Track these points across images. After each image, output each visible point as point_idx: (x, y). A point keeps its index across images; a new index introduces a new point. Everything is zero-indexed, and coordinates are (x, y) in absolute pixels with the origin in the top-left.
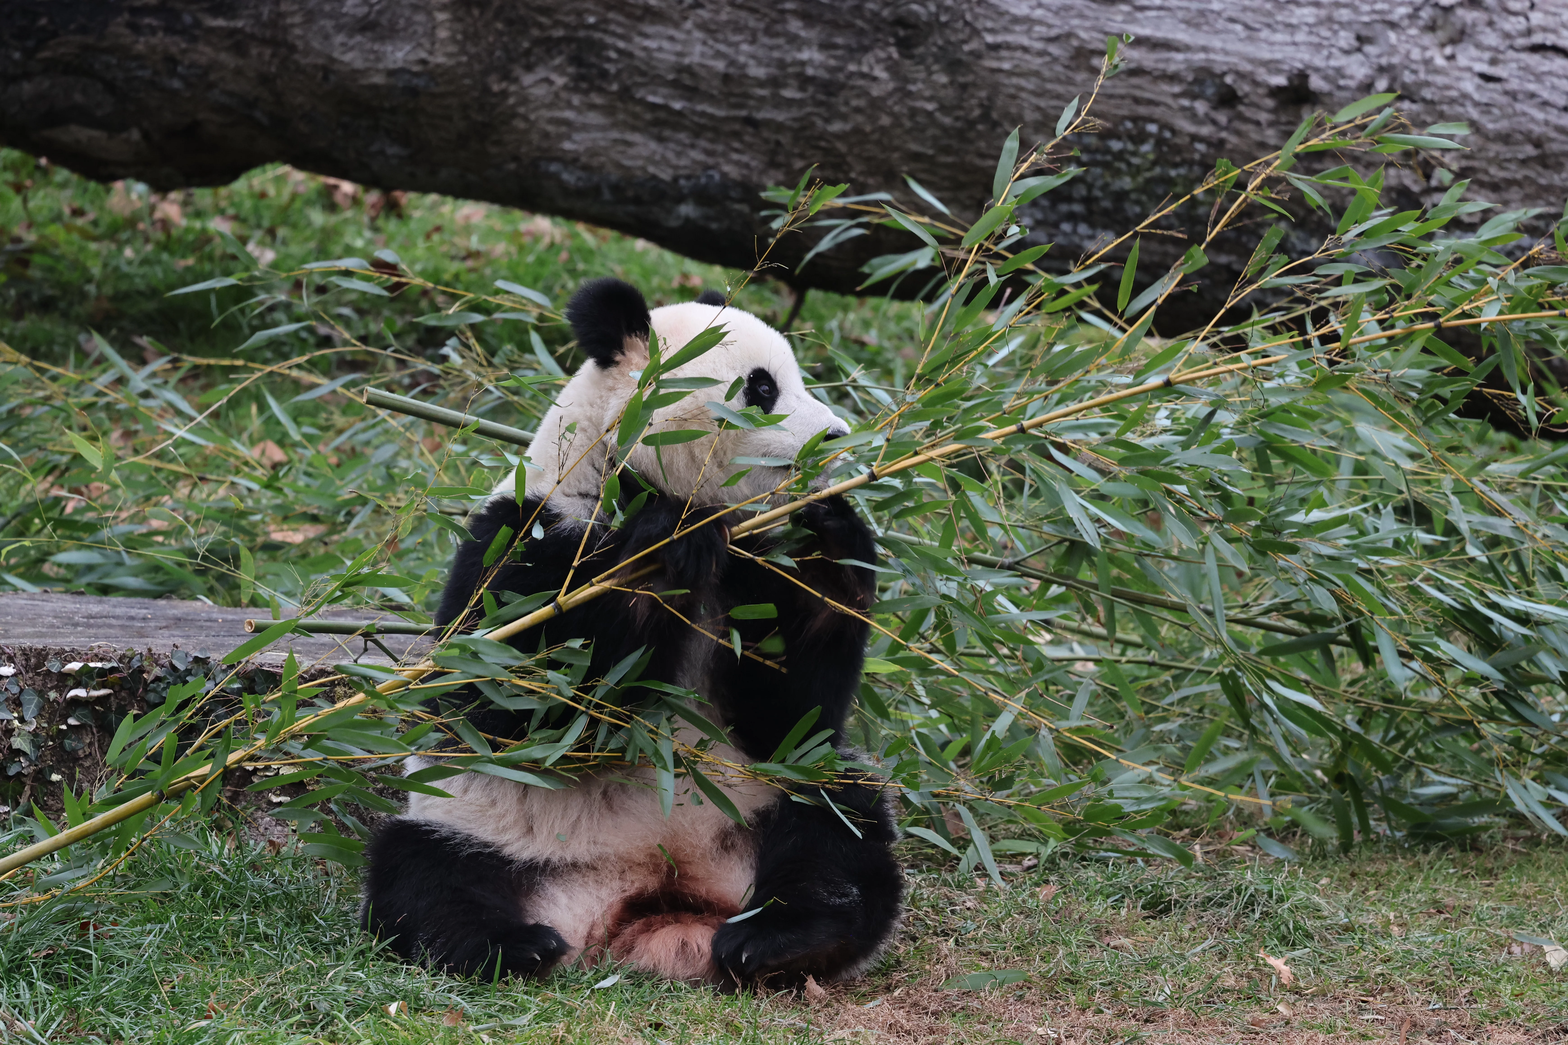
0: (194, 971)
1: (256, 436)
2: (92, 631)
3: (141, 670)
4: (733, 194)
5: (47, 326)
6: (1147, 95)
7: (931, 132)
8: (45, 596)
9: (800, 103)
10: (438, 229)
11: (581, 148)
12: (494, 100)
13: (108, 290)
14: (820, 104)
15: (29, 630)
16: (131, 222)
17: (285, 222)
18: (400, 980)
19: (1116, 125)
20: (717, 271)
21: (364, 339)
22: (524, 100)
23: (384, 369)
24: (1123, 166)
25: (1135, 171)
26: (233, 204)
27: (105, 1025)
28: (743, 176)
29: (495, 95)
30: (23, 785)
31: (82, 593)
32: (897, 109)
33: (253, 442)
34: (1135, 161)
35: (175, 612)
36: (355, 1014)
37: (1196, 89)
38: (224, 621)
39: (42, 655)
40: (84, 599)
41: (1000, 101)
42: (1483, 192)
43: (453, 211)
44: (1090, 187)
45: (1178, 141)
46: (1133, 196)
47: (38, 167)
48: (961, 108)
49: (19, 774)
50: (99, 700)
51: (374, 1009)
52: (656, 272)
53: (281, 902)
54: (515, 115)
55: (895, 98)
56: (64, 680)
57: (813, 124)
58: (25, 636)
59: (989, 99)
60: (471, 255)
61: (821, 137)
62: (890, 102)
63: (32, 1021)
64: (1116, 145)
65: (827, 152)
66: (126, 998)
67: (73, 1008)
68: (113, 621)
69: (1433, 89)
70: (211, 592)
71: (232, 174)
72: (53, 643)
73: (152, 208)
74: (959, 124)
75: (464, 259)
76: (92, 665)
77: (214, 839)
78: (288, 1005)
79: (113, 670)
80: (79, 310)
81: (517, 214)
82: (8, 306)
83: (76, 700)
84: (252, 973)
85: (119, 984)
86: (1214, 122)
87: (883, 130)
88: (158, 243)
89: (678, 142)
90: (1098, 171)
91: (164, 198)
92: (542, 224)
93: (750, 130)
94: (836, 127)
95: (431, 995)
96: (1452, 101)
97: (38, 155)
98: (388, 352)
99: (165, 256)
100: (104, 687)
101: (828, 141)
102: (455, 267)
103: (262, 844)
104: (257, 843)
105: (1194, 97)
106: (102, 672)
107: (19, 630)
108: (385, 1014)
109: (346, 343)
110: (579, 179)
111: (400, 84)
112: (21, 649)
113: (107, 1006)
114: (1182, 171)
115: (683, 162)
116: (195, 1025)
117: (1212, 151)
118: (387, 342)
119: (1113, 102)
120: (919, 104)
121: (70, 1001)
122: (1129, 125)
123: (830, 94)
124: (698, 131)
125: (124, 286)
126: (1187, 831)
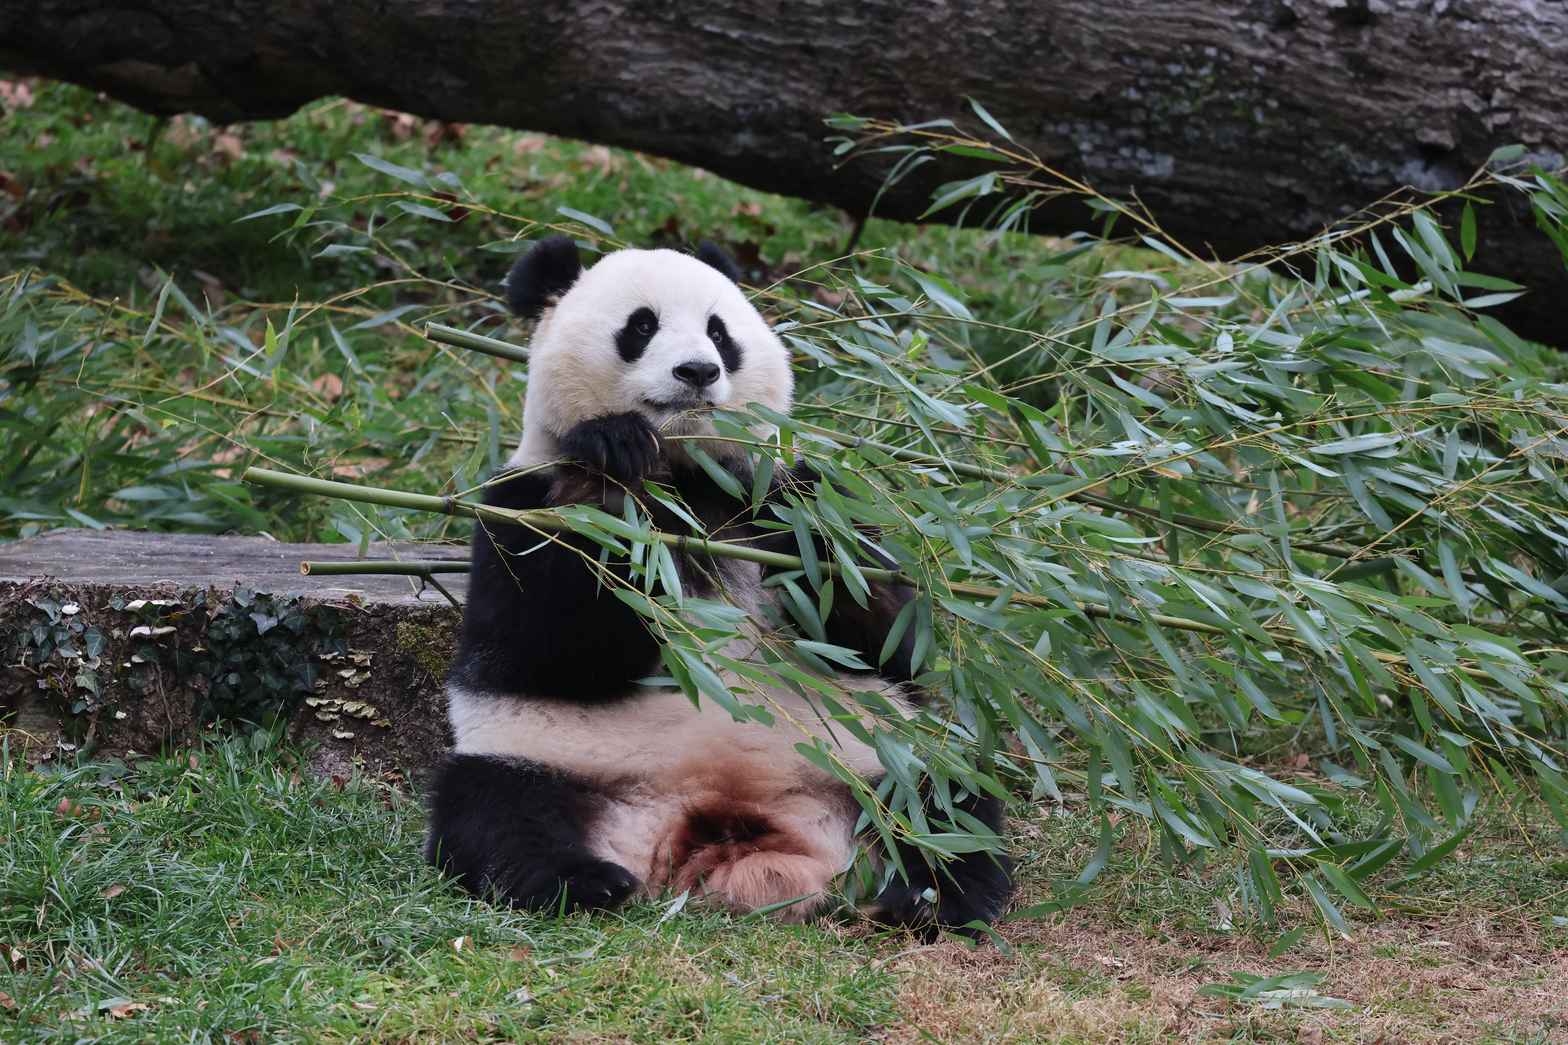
0: (260, 908)
1: (317, 369)
2: (155, 568)
3: (204, 608)
4: (791, 123)
5: (108, 260)
6: (1205, 18)
7: (989, 58)
8: (108, 534)
9: (857, 30)
10: (497, 159)
11: (639, 78)
12: (550, 31)
13: (169, 224)
14: (877, 31)
15: (92, 567)
16: (191, 155)
17: (344, 155)
18: (465, 916)
19: (1175, 49)
20: (776, 201)
21: (423, 271)
22: (581, 31)
23: (444, 300)
24: (1182, 90)
25: (1194, 95)
26: (291, 137)
27: (172, 963)
28: (801, 104)
29: (553, 25)
30: (88, 723)
31: (144, 530)
32: (954, 35)
33: (314, 375)
34: (1194, 84)
35: (237, 548)
36: (420, 950)
37: (1255, 12)
38: (287, 557)
39: (105, 593)
40: (147, 536)
41: (1058, 25)
42: (1544, 111)
43: (512, 141)
44: (1149, 112)
45: (1237, 64)
46: (1192, 120)
47: (97, 102)
48: (1019, 34)
49: (84, 712)
50: (162, 636)
51: (440, 944)
52: (715, 201)
53: (346, 837)
54: (572, 46)
55: (953, 24)
56: (128, 618)
57: (870, 51)
58: (88, 574)
59: (1047, 24)
60: (530, 185)
61: (879, 65)
62: (947, 29)
63: (100, 959)
64: (1175, 69)
65: (884, 79)
66: (193, 935)
67: (140, 946)
68: (176, 558)
69: (1494, 9)
70: (273, 527)
71: (291, 108)
72: (115, 581)
73: (212, 142)
74: (1017, 50)
75: (524, 189)
76: (155, 602)
77: (279, 776)
78: (354, 941)
79: (176, 607)
80: (138, 244)
81: (576, 144)
82: (69, 241)
83: (140, 637)
84: (318, 908)
85: (186, 921)
86: (1273, 45)
87: (940, 56)
88: (217, 176)
89: (736, 71)
90: (1156, 95)
91: (223, 132)
92: (601, 153)
93: (808, 58)
94: (894, 54)
95: (496, 930)
96: (1512, 21)
97: (98, 90)
98: (449, 284)
99: (224, 190)
100: (168, 625)
101: (885, 68)
102: (514, 197)
103: (326, 780)
104: (321, 780)
105: (1253, 20)
106: (165, 610)
107: (82, 568)
108: (451, 949)
109: (406, 275)
110: (637, 109)
111: (457, 16)
112: (84, 587)
113: (173, 943)
114: (1241, 94)
115: (740, 91)
116: (263, 961)
117: (1271, 73)
118: (447, 274)
119: (1171, 25)
120: (976, 30)
121: (137, 938)
122: (1188, 48)
123: (887, 21)
124: (755, 60)
125: (184, 219)
126: (1251, 757)
